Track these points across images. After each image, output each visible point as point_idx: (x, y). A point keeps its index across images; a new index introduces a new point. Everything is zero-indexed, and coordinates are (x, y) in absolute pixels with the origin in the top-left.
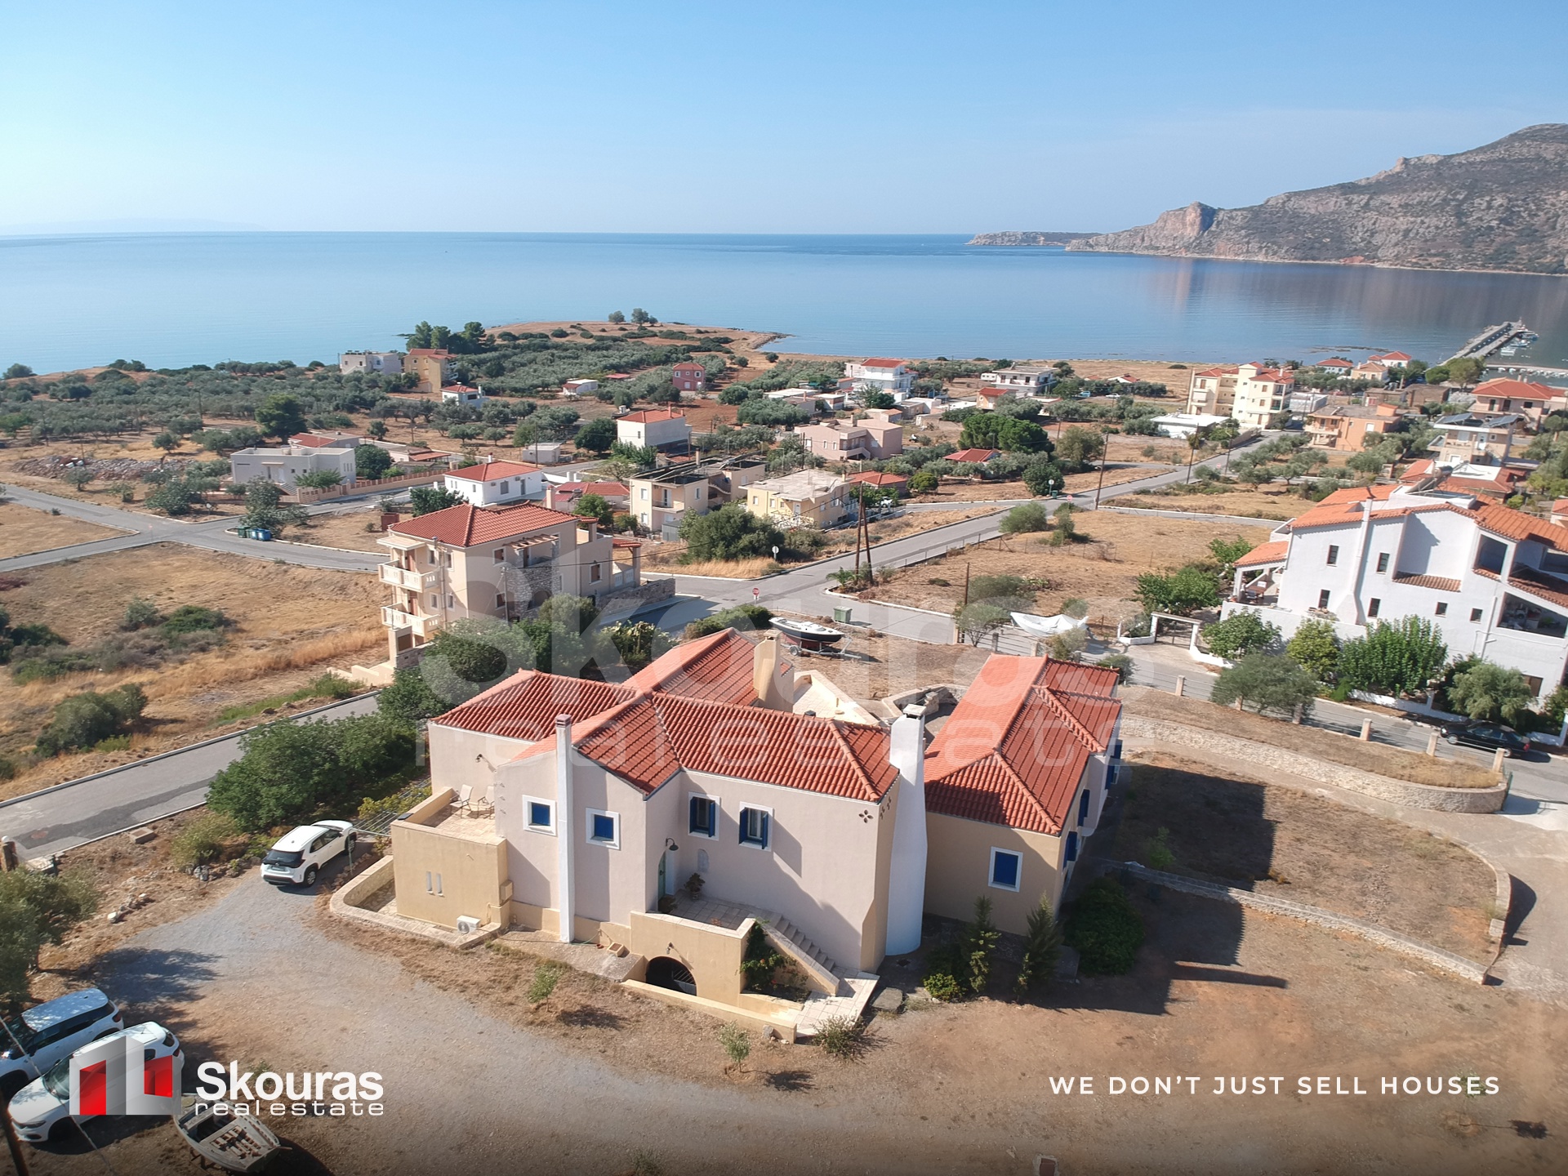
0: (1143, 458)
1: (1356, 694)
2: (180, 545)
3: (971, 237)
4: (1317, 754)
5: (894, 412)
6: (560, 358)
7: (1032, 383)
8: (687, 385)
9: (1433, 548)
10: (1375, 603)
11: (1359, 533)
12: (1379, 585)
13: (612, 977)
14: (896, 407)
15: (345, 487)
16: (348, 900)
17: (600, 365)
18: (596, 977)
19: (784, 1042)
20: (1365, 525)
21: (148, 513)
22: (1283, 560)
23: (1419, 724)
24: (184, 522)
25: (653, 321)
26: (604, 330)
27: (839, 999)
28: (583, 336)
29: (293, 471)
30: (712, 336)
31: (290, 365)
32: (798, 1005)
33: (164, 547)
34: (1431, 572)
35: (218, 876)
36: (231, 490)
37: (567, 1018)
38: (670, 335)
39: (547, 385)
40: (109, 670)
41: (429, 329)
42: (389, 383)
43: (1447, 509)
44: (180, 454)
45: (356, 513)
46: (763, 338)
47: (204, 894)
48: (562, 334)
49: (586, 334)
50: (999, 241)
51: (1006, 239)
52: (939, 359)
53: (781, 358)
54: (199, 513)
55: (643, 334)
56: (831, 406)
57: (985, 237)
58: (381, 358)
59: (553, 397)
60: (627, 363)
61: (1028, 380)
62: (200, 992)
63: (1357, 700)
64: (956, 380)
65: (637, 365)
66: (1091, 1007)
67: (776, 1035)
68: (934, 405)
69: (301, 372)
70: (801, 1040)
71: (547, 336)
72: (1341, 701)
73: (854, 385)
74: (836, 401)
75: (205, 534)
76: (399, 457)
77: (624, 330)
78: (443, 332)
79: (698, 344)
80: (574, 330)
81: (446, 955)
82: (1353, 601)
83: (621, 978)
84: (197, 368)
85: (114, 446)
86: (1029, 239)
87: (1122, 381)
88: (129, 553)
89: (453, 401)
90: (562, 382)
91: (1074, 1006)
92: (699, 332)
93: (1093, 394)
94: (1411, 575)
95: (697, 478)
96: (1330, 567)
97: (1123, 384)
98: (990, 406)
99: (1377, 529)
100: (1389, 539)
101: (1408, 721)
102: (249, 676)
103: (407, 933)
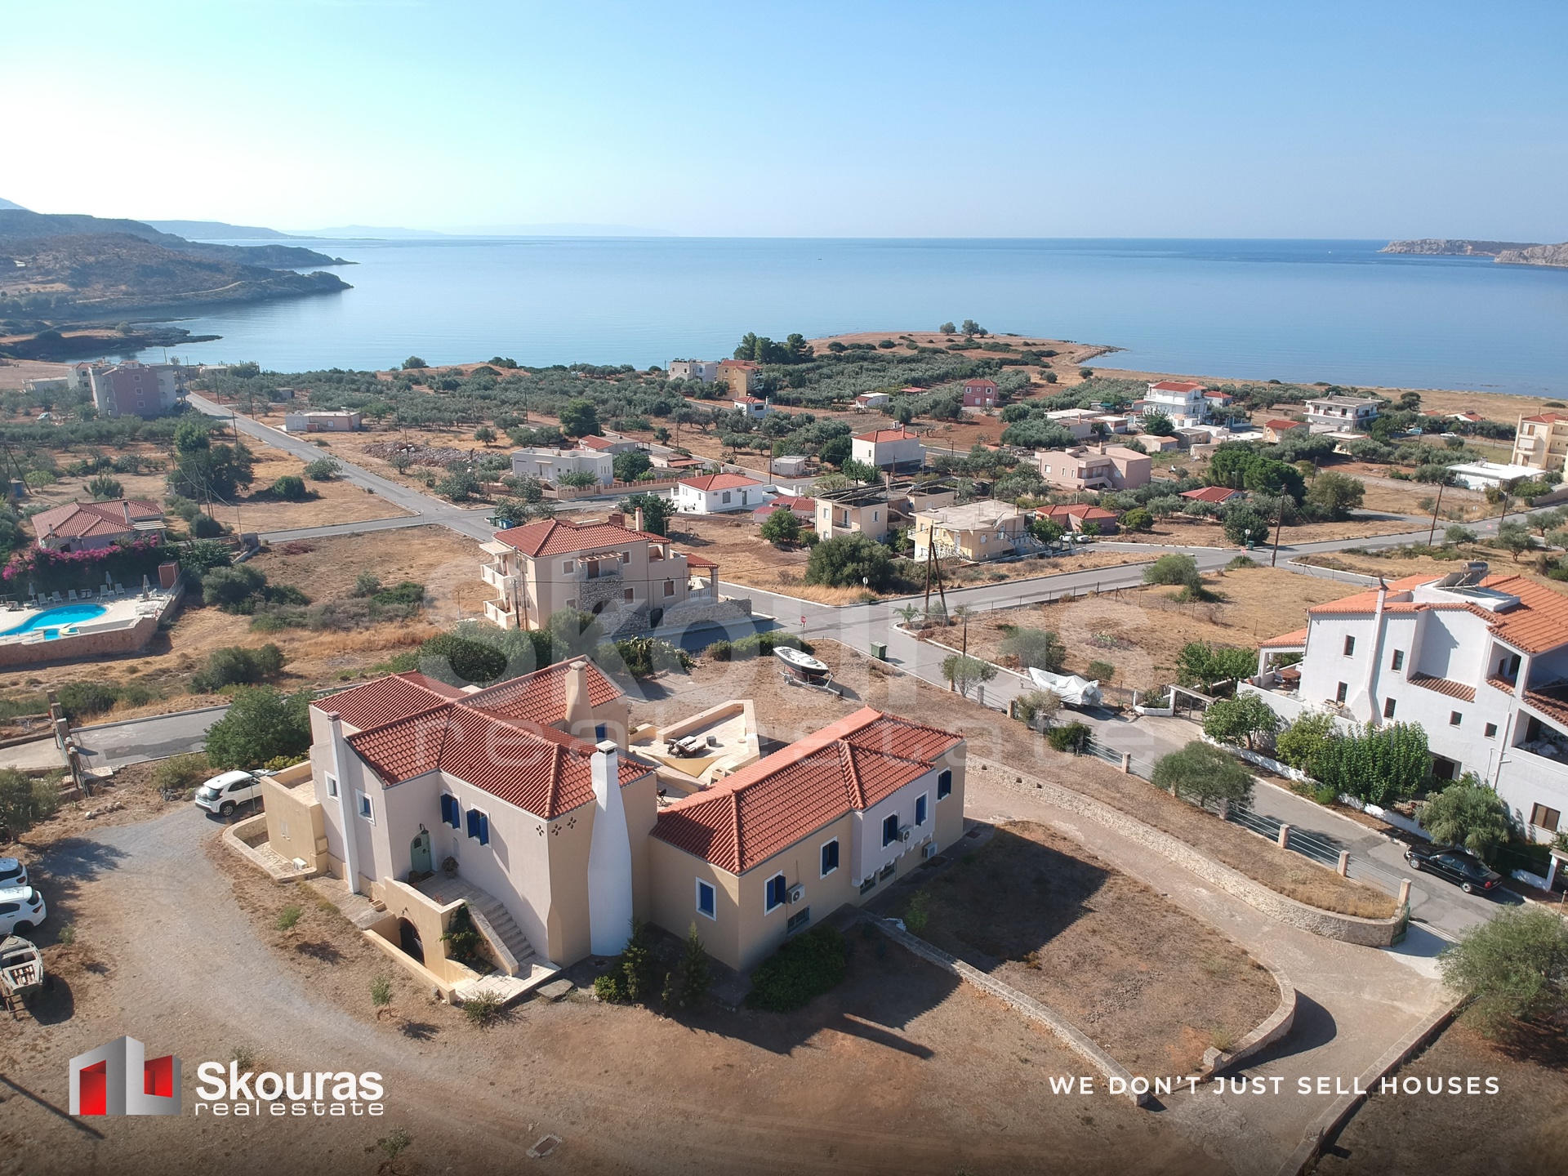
0: (1418, 511)
1: (1346, 799)
2: (443, 528)
3: (1385, 244)
4: (1215, 853)
5: (1170, 439)
6: (867, 370)
7: (1349, 416)
8: (978, 401)
9: (1453, 651)
10: (1391, 703)
11: (1375, 624)
12: (1394, 684)
13: (359, 925)
14: (1173, 435)
15: (598, 488)
16: (236, 833)
17: (901, 379)
18: (350, 923)
19: (443, 1001)
20: (1378, 617)
21: (438, 498)
22: (1302, 645)
23: (1396, 841)
24: (459, 508)
25: (983, 333)
26: (931, 342)
27: (514, 979)
28: (909, 347)
29: (559, 470)
30: (1034, 349)
31: (630, 369)
32: (479, 976)
33: (432, 529)
34: (1451, 677)
35: (176, 798)
36: (505, 482)
37: (303, 948)
38: (995, 347)
39: (843, 397)
40: (316, 629)
41: (755, 339)
42: (702, 390)
43: (1466, 609)
44: (496, 447)
45: (599, 511)
46: (1093, 351)
47: (159, 810)
48: (889, 345)
49: (912, 345)
50: (1417, 249)
51: (1427, 247)
52: (1272, 382)
53: (1096, 374)
54: (475, 501)
55: (970, 345)
56: (1112, 429)
57: (1402, 244)
58: (703, 366)
59: (844, 409)
60: (931, 376)
61: (1344, 412)
62: (98, 877)
63: (1347, 806)
64: (1276, 406)
65: (942, 378)
66: (723, 1034)
67: (439, 995)
68: (1219, 434)
69: (639, 376)
70: (457, 1003)
71: (874, 348)
72: (1323, 804)
73: (1145, 407)
74: (1117, 424)
75: (469, 520)
76: (658, 462)
77: (952, 341)
78: (766, 343)
79: (1019, 357)
80: (902, 341)
81: (266, 884)
82: (1367, 698)
83: (364, 926)
84: (556, 368)
85: (450, 436)
86: (1454, 248)
87: (1462, 418)
88: (402, 531)
89: (740, 412)
90: (855, 395)
91: (708, 1029)
92: (1026, 344)
93: (1425, 431)
94: (1429, 678)
95: (879, 501)
96: (1347, 659)
97: (1463, 423)
98: (1276, 439)
99: (1391, 623)
100: (1403, 635)
101: (1385, 836)
102: (379, 647)
103: (255, 863)
